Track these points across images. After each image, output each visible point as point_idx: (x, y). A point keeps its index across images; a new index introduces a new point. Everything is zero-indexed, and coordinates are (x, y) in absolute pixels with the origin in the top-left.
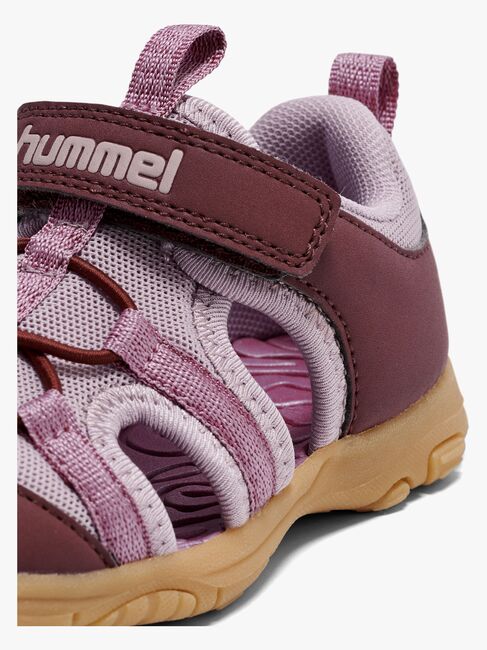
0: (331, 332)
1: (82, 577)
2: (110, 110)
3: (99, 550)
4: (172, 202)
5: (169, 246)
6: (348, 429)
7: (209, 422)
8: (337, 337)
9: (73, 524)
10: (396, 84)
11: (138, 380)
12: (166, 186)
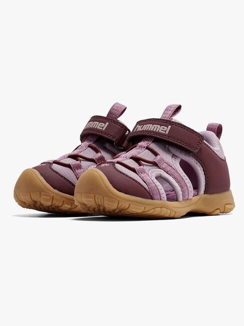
0: (202, 169)
1: (146, 200)
2: (158, 119)
3: (150, 195)
4: (168, 136)
5: (167, 146)
6: (206, 192)
7: (174, 178)
8: (203, 170)
9: (145, 189)
10: (222, 131)
11: (160, 168)
12: (167, 133)
